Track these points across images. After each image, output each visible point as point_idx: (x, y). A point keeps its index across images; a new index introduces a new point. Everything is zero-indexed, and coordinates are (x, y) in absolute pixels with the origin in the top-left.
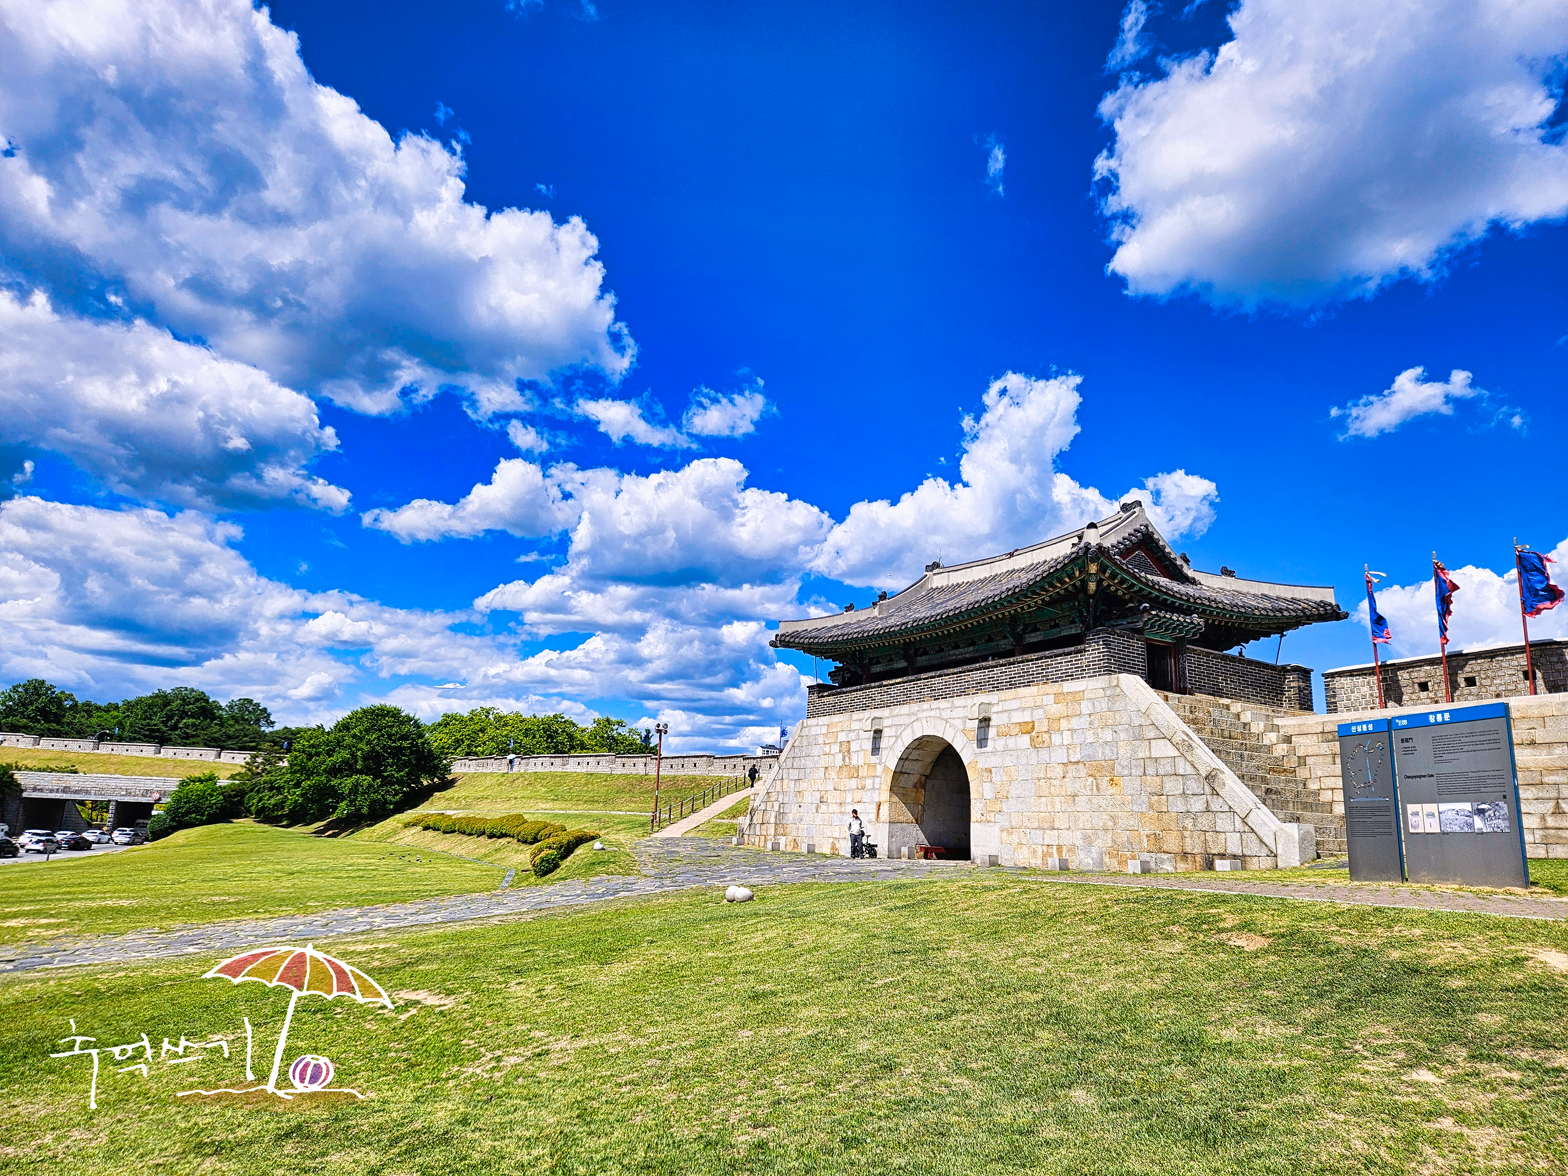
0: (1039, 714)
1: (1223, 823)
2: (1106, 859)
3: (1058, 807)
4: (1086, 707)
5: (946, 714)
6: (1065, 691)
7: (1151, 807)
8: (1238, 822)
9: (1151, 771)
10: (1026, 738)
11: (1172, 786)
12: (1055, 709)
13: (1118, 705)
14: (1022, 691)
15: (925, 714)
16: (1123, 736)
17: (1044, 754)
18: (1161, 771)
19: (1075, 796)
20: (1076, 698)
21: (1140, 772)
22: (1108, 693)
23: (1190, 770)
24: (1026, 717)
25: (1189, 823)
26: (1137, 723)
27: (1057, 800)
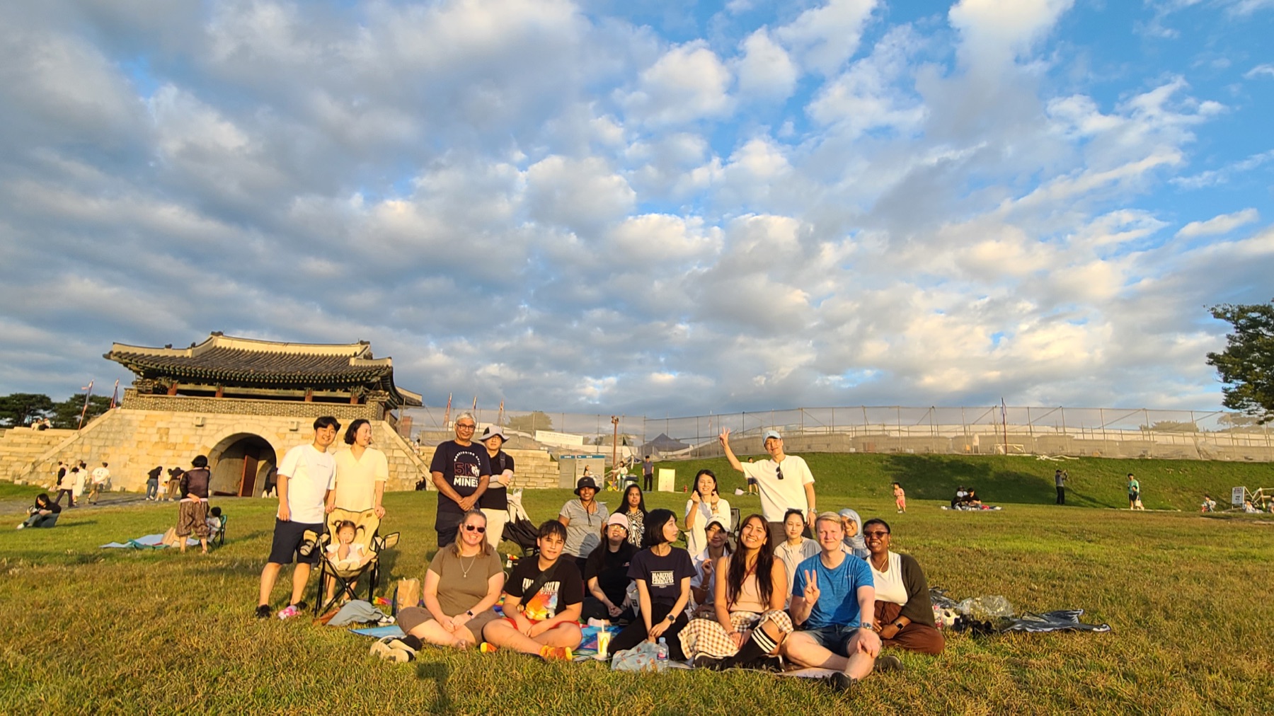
5: (265, 423)
15: (247, 422)
26: (388, 442)
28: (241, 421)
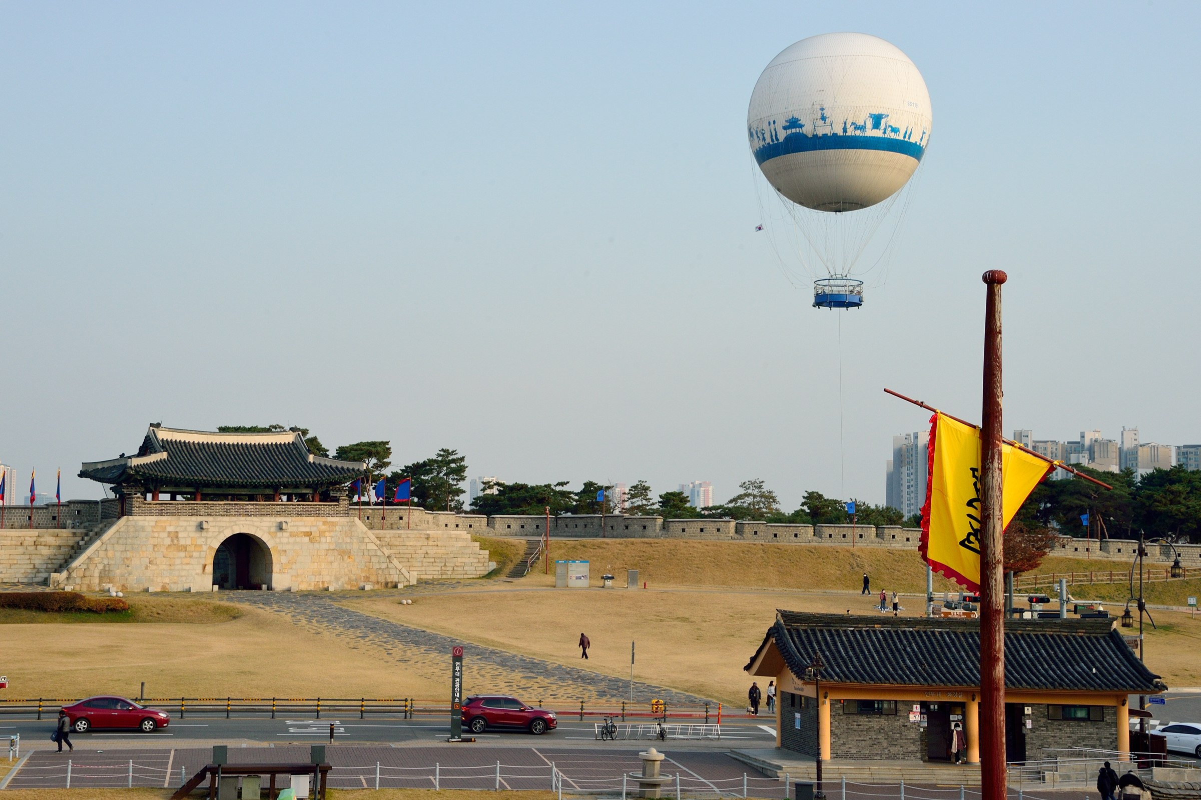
0: (314, 529)
1: (392, 572)
2: (346, 586)
3: (323, 567)
4: (338, 528)
5: (258, 524)
6: (328, 521)
7: (366, 566)
8: (398, 571)
9: (366, 554)
10: (307, 539)
11: (374, 559)
12: (323, 528)
13: (353, 529)
14: (305, 518)
15: (241, 522)
16: (355, 540)
17: (317, 546)
18: (371, 554)
19: (331, 563)
20: (334, 524)
21: (362, 554)
22: (349, 524)
23: (382, 554)
24: (307, 530)
25: (380, 572)
26: (361, 536)
27: (323, 564)
28: (238, 523)
